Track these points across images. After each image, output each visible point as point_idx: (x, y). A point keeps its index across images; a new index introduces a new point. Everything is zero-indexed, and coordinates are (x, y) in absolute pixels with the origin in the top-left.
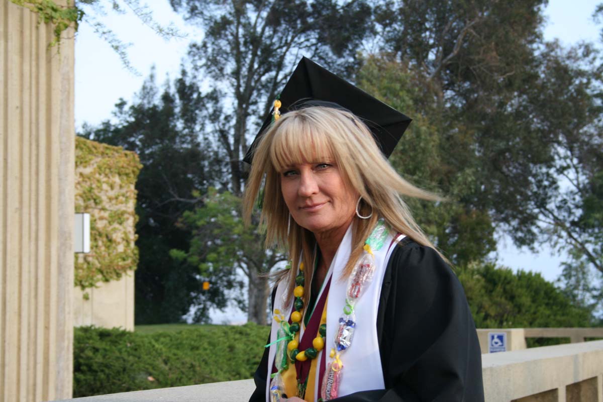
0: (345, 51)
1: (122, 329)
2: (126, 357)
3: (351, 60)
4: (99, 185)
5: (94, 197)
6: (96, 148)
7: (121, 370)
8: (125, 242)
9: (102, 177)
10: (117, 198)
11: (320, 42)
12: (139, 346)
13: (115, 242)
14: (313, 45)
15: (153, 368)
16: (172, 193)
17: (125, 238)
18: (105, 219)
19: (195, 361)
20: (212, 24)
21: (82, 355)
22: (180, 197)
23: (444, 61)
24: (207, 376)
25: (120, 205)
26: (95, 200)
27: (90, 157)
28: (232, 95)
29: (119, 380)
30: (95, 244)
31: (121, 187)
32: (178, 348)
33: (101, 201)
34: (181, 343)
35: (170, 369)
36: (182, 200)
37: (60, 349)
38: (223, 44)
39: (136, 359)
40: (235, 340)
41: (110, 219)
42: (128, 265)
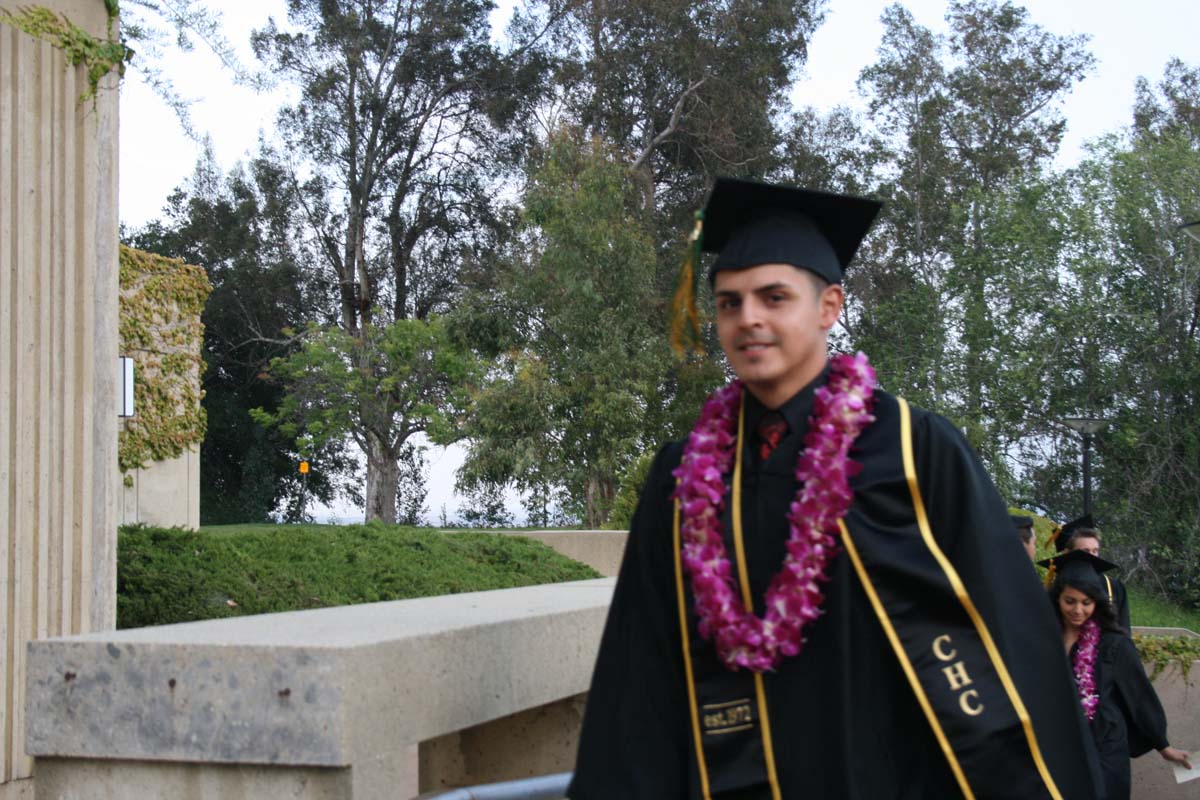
0: (511, 123)
1: (185, 529)
2: (193, 572)
3: (520, 135)
4: (147, 315)
5: (140, 333)
6: (143, 261)
7: (187, 589)
8: (185, 401)
9: (152, 303)
10: (174, 336)
11: (475, 108)
12: (213, 554)
13: (172, 400)
14: (463, 113)
15: (234, 587)
16: (253, 330)
17: (186, 394)
18: (157, 366)
19: (297, 576)
20: (314, 79)
21: (126, 567)
22: (266, 337)
23: (657, 140)
24: (316, 599)
25: (180, 345)
26: (141, 337)
27: (135, 273)
28: (344, 186)
29: (184, 605)
30: (141, 404)
31: (181, 318)
32: (271, 558)
33: (151, 340)
34: (275, 551)
35: (259, 589)
36: (268, 340)
37: (96, 557)
38: (330, 107)
39: (209, 573)
40: (356, 545)
41: (164, 367)
42: (191, 434)
